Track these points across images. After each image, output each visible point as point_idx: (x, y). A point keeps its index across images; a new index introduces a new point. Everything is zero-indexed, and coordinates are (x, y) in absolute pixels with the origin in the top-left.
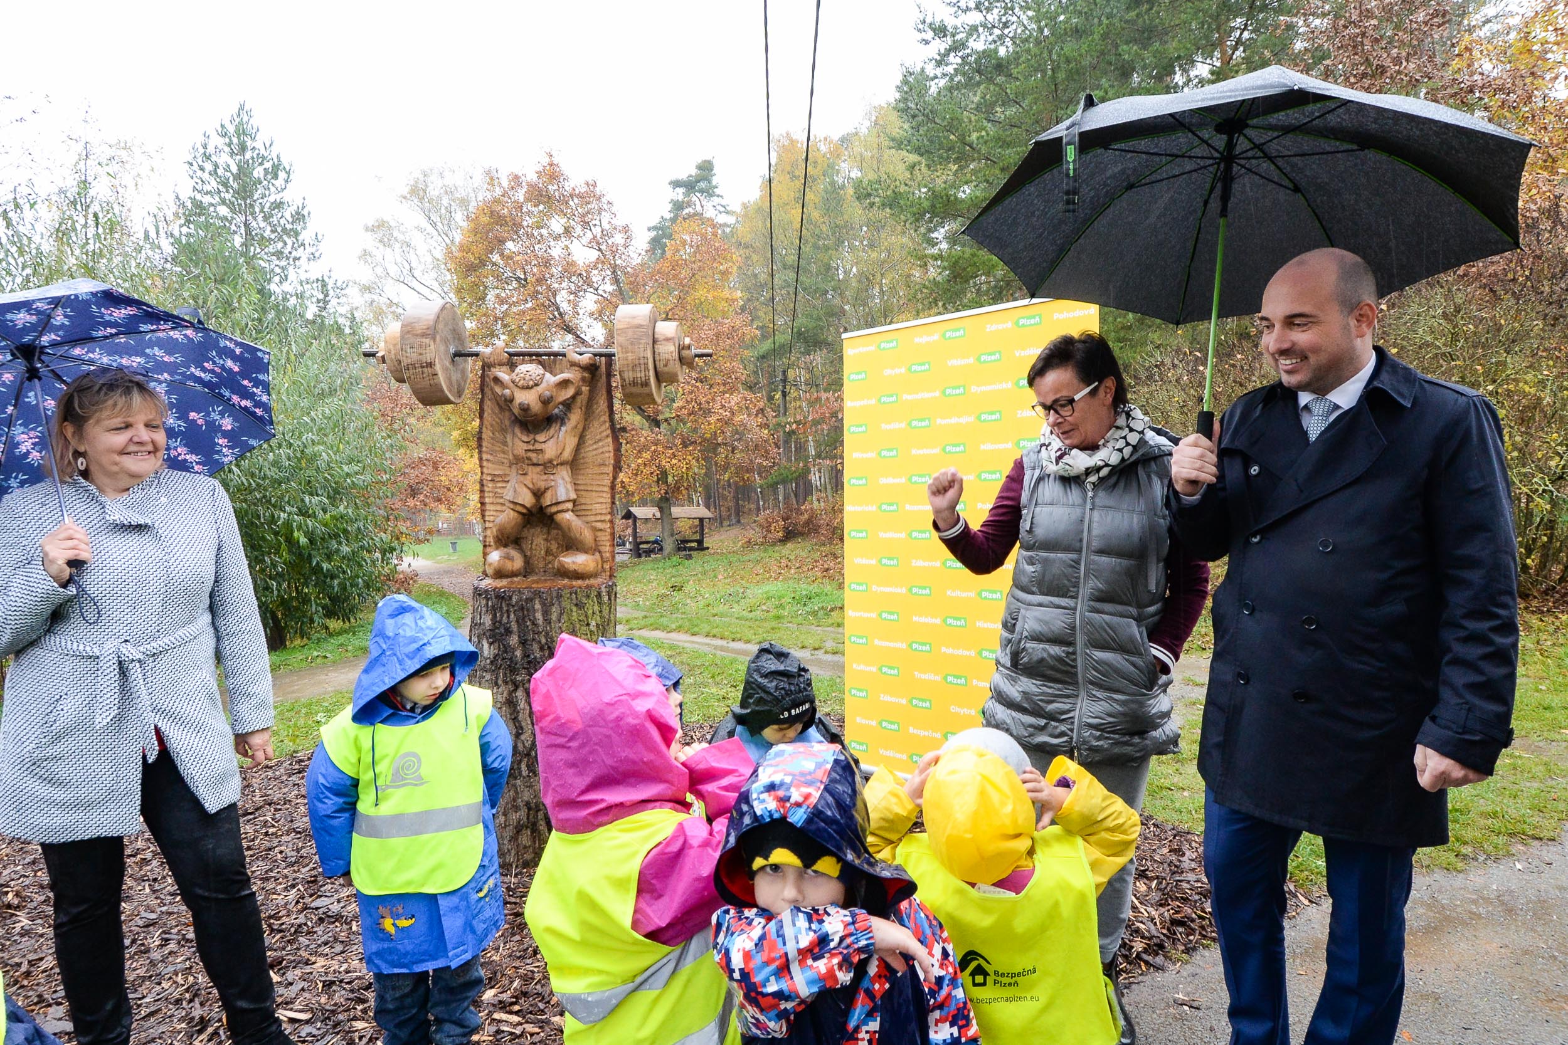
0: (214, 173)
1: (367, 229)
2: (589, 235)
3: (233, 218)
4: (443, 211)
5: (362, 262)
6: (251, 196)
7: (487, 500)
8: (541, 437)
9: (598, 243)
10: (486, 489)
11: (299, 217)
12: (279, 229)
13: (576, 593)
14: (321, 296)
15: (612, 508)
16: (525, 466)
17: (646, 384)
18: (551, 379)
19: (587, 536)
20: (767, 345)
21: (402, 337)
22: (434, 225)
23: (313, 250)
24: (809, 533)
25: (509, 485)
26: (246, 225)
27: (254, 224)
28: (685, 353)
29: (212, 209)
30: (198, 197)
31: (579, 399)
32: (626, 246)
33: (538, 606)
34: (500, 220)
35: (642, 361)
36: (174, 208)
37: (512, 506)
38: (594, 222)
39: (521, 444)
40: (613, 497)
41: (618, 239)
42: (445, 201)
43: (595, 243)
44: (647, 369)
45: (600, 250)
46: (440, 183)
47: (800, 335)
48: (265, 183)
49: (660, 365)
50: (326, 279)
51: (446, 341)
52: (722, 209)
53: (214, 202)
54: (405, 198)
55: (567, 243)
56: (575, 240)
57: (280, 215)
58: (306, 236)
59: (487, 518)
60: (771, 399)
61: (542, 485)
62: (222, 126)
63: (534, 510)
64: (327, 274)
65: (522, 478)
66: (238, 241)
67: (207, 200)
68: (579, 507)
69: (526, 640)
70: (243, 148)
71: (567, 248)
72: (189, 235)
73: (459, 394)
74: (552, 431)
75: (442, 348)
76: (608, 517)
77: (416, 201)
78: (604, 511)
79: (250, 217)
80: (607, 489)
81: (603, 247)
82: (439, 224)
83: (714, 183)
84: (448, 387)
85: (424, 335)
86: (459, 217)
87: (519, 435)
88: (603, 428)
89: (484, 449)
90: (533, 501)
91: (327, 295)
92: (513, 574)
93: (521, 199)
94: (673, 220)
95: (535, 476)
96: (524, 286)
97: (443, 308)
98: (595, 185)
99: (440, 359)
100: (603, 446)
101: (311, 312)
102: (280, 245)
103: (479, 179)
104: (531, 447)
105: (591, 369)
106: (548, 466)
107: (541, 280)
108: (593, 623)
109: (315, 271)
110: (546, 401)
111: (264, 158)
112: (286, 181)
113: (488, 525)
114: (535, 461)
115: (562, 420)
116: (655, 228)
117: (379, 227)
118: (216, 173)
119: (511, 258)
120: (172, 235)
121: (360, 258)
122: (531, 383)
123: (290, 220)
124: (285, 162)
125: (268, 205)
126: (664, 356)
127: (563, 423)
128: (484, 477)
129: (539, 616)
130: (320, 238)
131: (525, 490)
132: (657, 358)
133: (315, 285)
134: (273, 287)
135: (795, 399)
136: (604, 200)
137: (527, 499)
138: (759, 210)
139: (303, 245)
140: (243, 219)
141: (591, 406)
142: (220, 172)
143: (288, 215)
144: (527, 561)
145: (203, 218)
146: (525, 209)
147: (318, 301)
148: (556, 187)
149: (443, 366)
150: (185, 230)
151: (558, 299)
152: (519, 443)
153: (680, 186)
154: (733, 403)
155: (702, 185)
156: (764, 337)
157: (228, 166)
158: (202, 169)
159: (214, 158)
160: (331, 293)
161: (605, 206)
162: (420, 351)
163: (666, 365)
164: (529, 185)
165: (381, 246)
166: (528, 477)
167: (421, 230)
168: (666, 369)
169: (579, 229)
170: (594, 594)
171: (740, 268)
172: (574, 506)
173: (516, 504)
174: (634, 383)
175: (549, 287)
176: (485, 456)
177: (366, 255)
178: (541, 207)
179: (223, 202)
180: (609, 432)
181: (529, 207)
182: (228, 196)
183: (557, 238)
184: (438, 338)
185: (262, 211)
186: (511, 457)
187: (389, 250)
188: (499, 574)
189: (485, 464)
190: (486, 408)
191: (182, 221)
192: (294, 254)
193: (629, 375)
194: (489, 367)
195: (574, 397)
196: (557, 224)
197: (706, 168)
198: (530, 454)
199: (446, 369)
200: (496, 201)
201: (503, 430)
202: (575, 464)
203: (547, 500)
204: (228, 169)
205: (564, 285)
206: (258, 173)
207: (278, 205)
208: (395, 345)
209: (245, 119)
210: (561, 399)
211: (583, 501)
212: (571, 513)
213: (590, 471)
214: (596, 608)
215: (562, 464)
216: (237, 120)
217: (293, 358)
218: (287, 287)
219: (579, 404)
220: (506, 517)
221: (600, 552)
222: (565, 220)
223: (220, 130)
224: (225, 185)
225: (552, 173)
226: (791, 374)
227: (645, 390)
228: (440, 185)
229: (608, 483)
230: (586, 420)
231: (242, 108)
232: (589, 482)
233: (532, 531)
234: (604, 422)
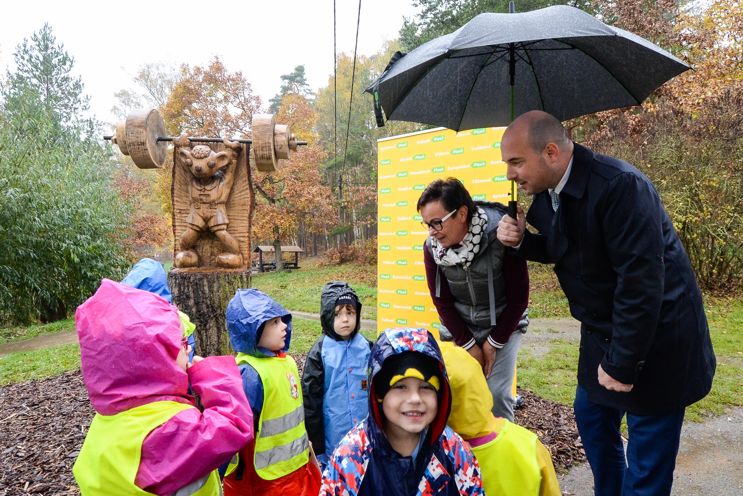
0: (30, 60)
1: (116, 95)
2: (238, 101)
3: (40, 85)
4: (158, 87)
5: (113, 113)
6: (51, 74)
7: (177, 224)
8: (208, 188)
9: (243, 105)
10: (176, 217)
11: (77, 86)
12: (66, 92)
13: (228, 276)
14: (89, 129)
15: (249, 229)
16: (199, 204)
17: (269, 158)
18: (214, 154)
19: (235, 244)
20: (332, 162)
21: (127, 127)
22: (153, 94)
23: (85, 104)
24: (353, 260)
25: (189, 216)
26: (48, 89)
27: (52, 89)
28: (291, 142)
29: (28, 80)
30: (21, 73)
31: (231, 166)
32: (258, 107)
33: (205, 283)
34: (188, 91)
35: (267, 145)
36: (6, 79)
37: (191, 226)
38: (240, 94)
39: (196, 191)
41: (254, 103)
42: (159, 82)
43: (241, 105)
44: (270, 150)
45: (243, 109)
46: (157, 72)
47: (349, 157)
48: (59, 67)
49: (277, 148)
50: (92, 120)
51: (153, 131)
52: (309, 92)
53: (29, 76)
54: (137, 79)
55: (226, 105)
56: (230, 103)
57: (66, 85)
58: (81, 96)
59: (176, 234)
60: (333, 190)
61: (209, 215)
62: (35, 35)
63: (204, 229)
64: (92, 117)
65: (197, 210)
66: (42, 98)
67: (25, 75)
68: (230, 229)
69: (198, 302)
70: (46, 48)
71: (225, 107)
72: (15, 94)
73: (161, 162)
74: (215, 184)
75: (150, 135)
76: (247, 234)
77: (143, 81)
78: (245, 231)
79: (50, 85)
80: (246, 218)
81: (245, 108)
82: (156, 94)
83: (304, 78)
84: (154, 157)
85: (139, 126)
86: (167, 91)
87: (195, 185)
88: (244, 184)
89: (175, 195)
90: (204, 223)
91: (92, 129)
92: (191, 265)
93: (201, 80)
94: (283, 96)
95: (205, 210)
96: (202, 127)
97: (152, 112)
98: (241, 74)
99: (149, 141)
100: (244, 194)
101: (83, 137)
102: (66, 101)
103: (178, 70)
104: (202, 193)
105: (238, 150)
106: (212, 204)
107: (211, 124)
109: (86, 115)
110: (211, 166)
111: (58, 53)
112: (71, 66)
113: (177, 238)
114: (205, 201)
115: (221, 178)
116: (273, 100)
117: (122, 94)
118: (31, 60)
119: (195, 111)
120: (5, 94)
121: (112, 111)
122: (203, 155)
123: (73, 87)
124: (70, 56)
125: (60, 79)
126: (280, 143)
127: (221, 180)
128: (175, 210)
129: (206, 288)
130: (89, 97)
131: (199, 217)
132: (276, 144)
133: (86, 123)
134: (62, 123)
135: (346, 191)
136: (245, 83)
137: (200, 223)
138: (328, 92)
139: (79, 101)
140: (46, 86)
141: (238, 172)
142: (33, 60)
143: (71, 85)
144: (200, 258)
145: (23, 85)
146: (203, 86)
147: (88, 132)
148: (220, 75)
149: (151, 145)
150: (12, 91)
151: (220, 134)
152: (195, 190)
153: (287, 79)
154: (314, 191)
155: (298, 78)
156: (330, 159)
157: (38, 57)
158: (23, 58)
159: (30, 52)
160: (95, 127)
161: (246, 86)
162: (137, 135)
163: (281, 148)
164: (205, 73)
165: (124, 105)
166: (201, 210)
167: (146, 97)
168: (281, 150)
169: (232, 98)
170: (238, 277)
171: (318, 122)
172: (227, 228)
173: (193, 225)
174: (262, 157)
175: (215, 128)
176: (175, 199)
177: (115, 109)
178: (212, 85)
179: (35, 76)
180: (248, 186)
181: (204, 85)
182: (37, 73)
183: (220, 102)
184: (148, 128)
185: (56, 82)
186: (191, 198)
187: (128, 107)
188: (183, 265)
189: (175, 203)
190: (176, 171)
191: (11, 86)
192: (74, 106)
193: (259, 153)
194: (178, 147)
195: (227, 166)
196: (220, 95)
197: (300, 70)
198: (202, 197)
199: (152, 148)
200: (187, 81)
201: (186, 184)
202: (228, 204)
203: (212, 223)
204: (37, 58)
205: (224, 127)
206: (55, 61)
207: (66, 79)
208: (122, 132)
209: (48, 32)
210: (220, 166)
211: (232, 225)
212: (225, 231)
213: (237, 208)
214: (240, 284)
215: (220, 203)
216: (43, 32)
217: (72, 160)
218: (70, 124)
219: (230, 170)
220: (187, 233)
221: (242, 254)
222: (225, 92)
223: (33, 37)
224: (36, 67)
225: (218, 67)
226: (344, 178)
227: (269, 162)
228: (157, 73)
229: (247, 215)
230: (235, 179)
231: (46, 26)
232: (236, 214)
233: (203, 241)
234: (245, 181)
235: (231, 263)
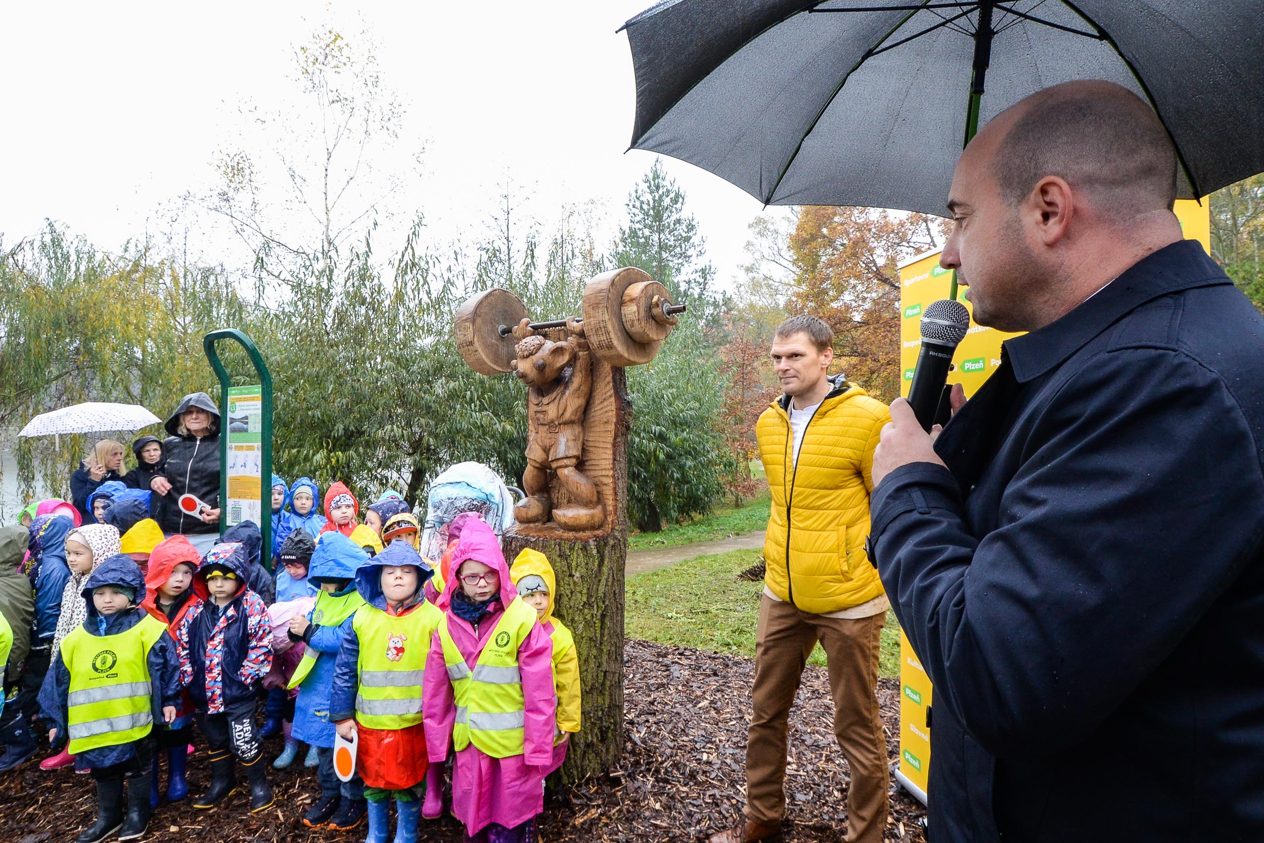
8: (545, 400)
13: (559, 545)
15: (613, 464)
16: (536, 426)
17: (612, 346)
18: (549, 345)
19: (587, 490)
23: (701, 248)
28: (656, 311)
30: (633, 226)
31: (577, 364)
35: (602, 325)
39: (534, 406)
40: (614, 454)
44: (607, 332)
48: (671, 207)
49: (628, 326)
57: (679, 228)
61: (547, 442)
63: (545, 466)
64: (706, 264)
67: (637, 227)
70: (658, 188)
74: (556, 394)
75: (486, 328)
76: (611, 472)
78: (608, 467)
80: (610, 446)
85: (468, 320)
87: (533, 398)
88: (607, 388)
90: (544, 456)
92: (532, 520)
95: (544, 435)
99: (478, 338)
100: (608, 406)
104: (539, 409)
106: (552, 426)
108: (577, 575)
112: (682, 204)
114: (543, 421)
115: (564, 383)
122: (526, 353)
126: (631, 317)
127: (565, 386)
131: (537, 446)
132: (624, 319)
137: (540, 456)
139: (693, 246)
141: (598, 369)
143: (685, 227)
152: (532, 405)
157: (649, 201)
158: (634, 206)
159: (641, 198)
162: (465, 333)
163: (635, 328)
166: (540, 436)
168: (633, 330)
170: (578, 547)
173: (530, 459)
179: (646, 226)
180: (612, 391)
182: (649, 222)
198: (539, 415)
199: (489, 345)
202: (581, 422)
203: (551, 457)
204: (648, 203)
206: (667, 202)
207: (678, 221)
210: (558, 365)
211: (589, 457)
212: (571, 468)
213: (597, 429)
215: (565, 423)
219: (579, 369)
221: (602, 506)
224: (647, 214)
229: (610, 440)
232: (596, 439)
234: (609, 383)
235: (571, 522)
